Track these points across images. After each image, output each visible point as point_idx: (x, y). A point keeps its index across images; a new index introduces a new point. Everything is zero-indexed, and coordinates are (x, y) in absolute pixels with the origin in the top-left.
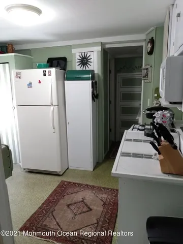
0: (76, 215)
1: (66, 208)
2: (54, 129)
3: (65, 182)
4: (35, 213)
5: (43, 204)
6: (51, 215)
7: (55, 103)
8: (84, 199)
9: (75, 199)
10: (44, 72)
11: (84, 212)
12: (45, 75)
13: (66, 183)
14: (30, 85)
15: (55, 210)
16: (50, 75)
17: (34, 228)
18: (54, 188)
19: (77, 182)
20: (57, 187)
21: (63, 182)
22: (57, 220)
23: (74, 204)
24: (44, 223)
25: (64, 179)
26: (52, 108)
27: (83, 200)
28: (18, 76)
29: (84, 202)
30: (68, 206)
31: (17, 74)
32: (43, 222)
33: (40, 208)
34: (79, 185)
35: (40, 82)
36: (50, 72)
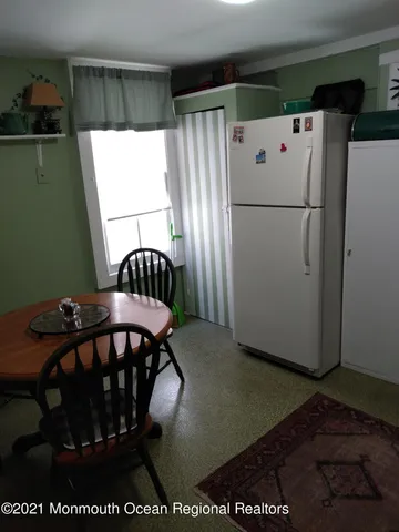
0: (333, 496)
1: (312, 466)
2: (308, 264)
3: (325, 398)
4: (238, 457)
5: (262, 439)
6: (272, 473)
7: (315, 200)
8: (365, 458)
9: (339, 451)
10: (297, 121)
11: (358, 497)
12: (296, 130)
13: (326, 402)
14: (261, 157)
15: (284, 465)
16: (309, 129)
17: (229, 493)
18: (296, 407)
19: (356, 406)
20: (304, 407)
21: (319, 397)
22: (284, 493)
23: (337, 463)
24: (253, 489)
25: (325, 390)
26: (307, 211)
27: (363, 461)
28: (238, 136)
29: (364, 470)
30: (320, 464)
31: (235, 132)
32: (253, 485)
33: (252, 448)
34: (361, 417)
35: (283, 149)
36: (309, 121)
